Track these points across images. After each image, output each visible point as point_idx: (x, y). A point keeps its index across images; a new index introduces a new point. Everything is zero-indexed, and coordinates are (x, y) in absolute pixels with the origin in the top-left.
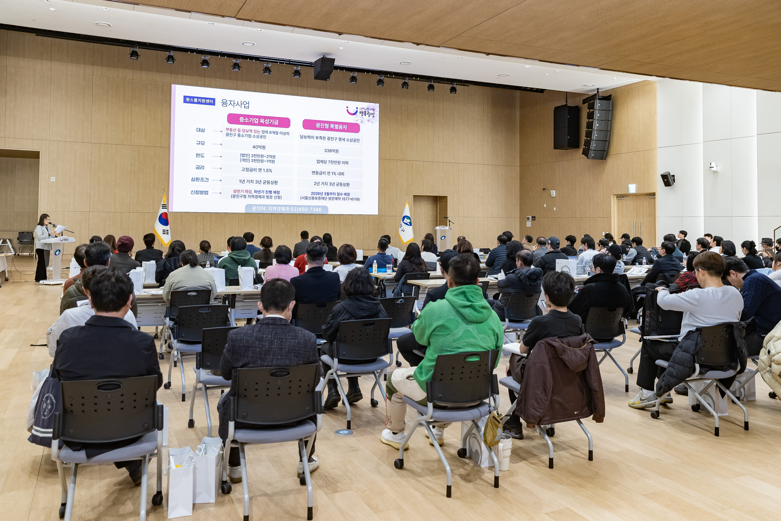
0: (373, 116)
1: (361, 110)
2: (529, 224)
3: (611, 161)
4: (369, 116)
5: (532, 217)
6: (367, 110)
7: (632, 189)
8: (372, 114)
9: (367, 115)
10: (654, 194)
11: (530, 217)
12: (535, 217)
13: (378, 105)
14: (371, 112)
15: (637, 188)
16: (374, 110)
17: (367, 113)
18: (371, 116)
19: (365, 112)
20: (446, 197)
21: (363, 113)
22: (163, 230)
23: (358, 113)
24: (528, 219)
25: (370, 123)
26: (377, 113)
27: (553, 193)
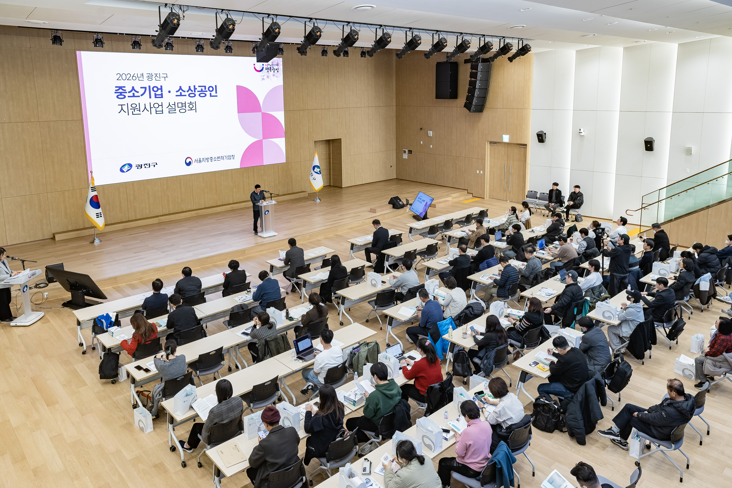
0: (278, 72)
1: (266, 67)
2: (405, 156)
3: (486, 113)
4: (274, 72)
5: (409, 151)
6: (272, 66)
7: (506, 138)
8: (277, 69)
9: (272, 71)
10: (526, 145)
11: (407, 151)
12: (411, 151)
13: (281, 59)
14: (276, 67)
15: (510, 138)
16: (277, 65)
17: (272, 69)
18: (276, 71)
19: (270, 68)
20: (341, 139)
21: (268, 69)
22: (96, 214)
23: (264, 69)
24: (405, 152)
25: (275, 77)
26: (281, 67)
27: (431, 133)
